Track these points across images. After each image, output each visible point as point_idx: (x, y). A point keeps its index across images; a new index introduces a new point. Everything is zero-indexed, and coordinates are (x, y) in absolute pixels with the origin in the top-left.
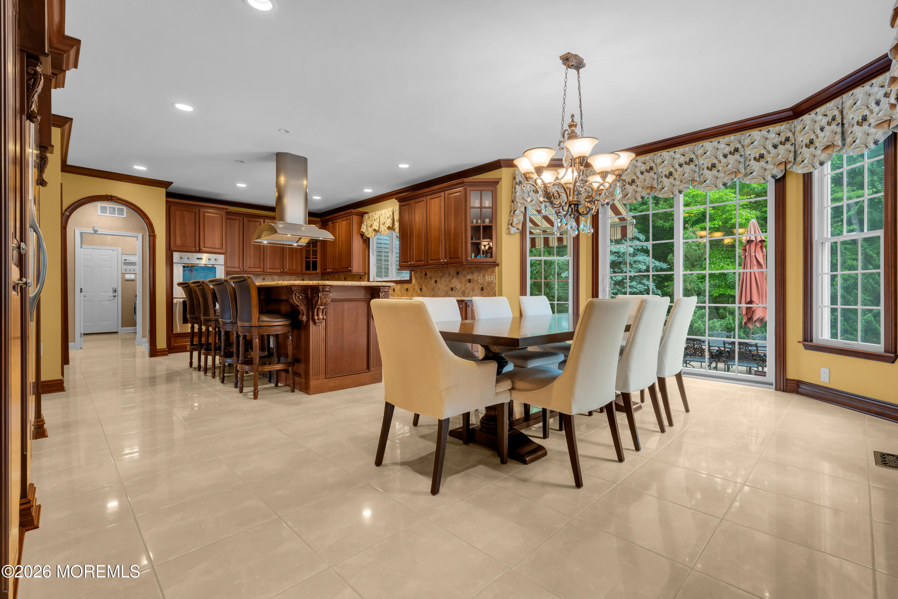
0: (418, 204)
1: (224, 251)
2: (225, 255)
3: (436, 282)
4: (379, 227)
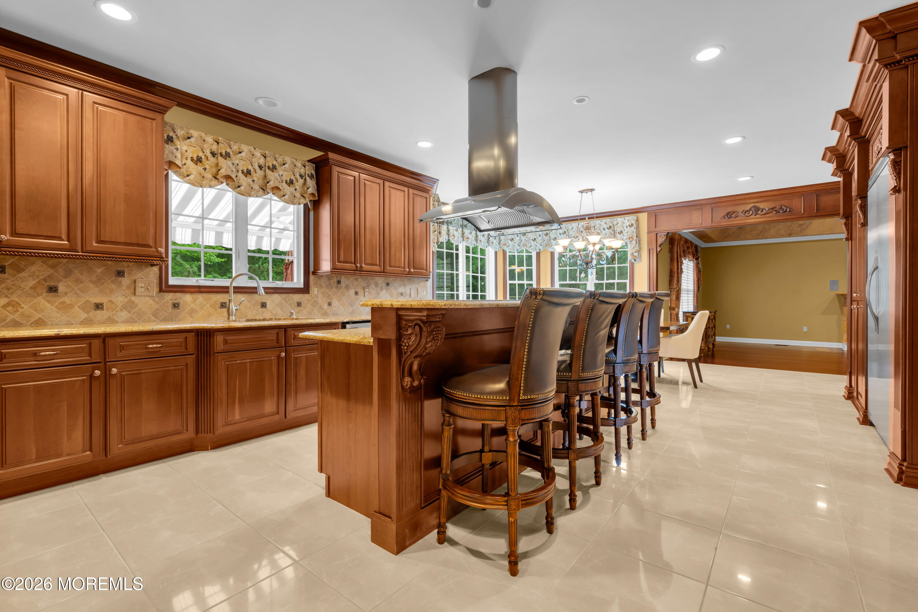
3: (356, 293)
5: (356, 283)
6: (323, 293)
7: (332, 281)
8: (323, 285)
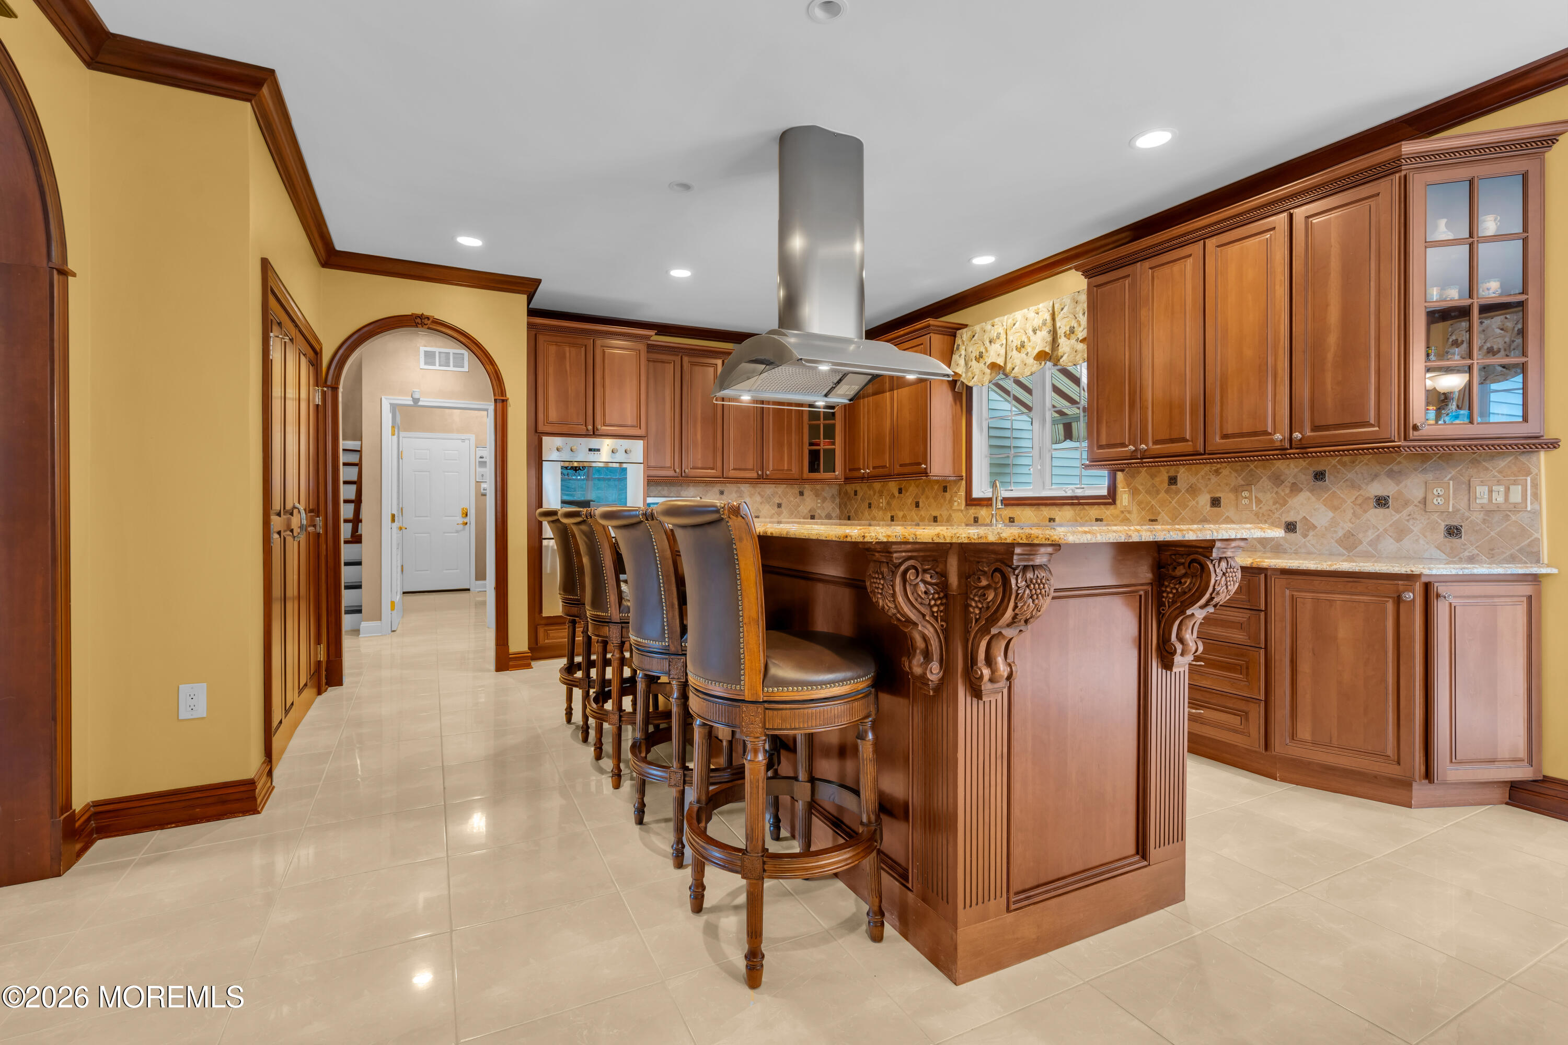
0: (1159, 272)
1: (642, 432)
2: (646, 441)
3: (1216, 502)
4: (1006, 358)
5: (1214, 479)
6: (1140, 503)
7: (1157, 479)
8: (1140, 488)
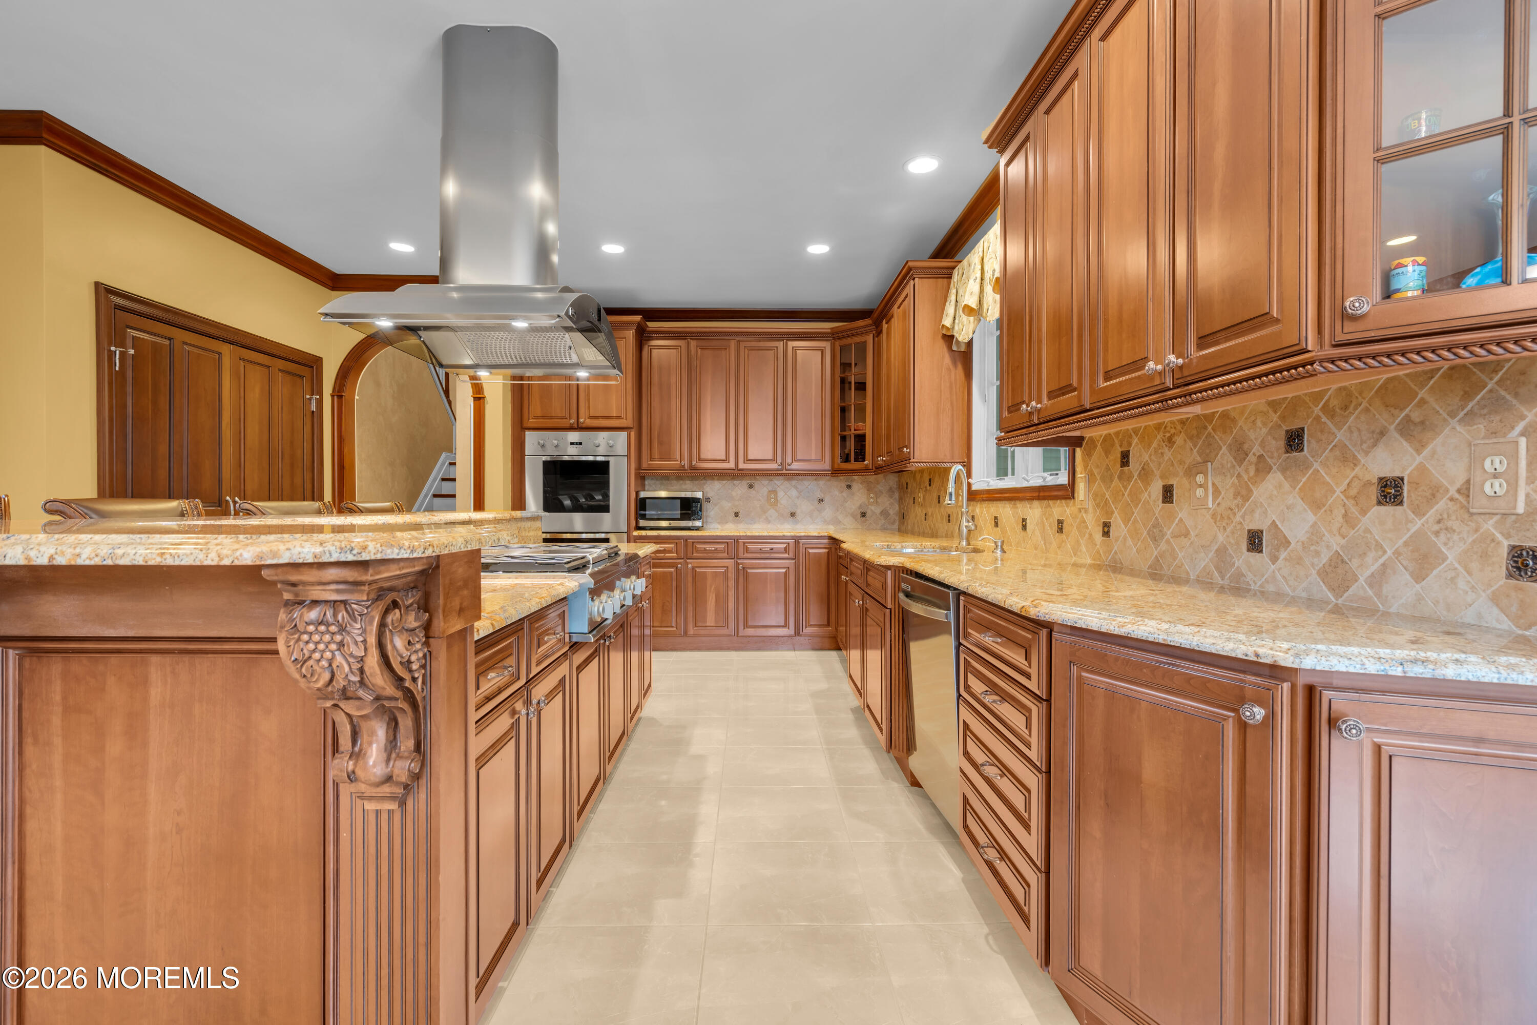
1: (627, 423)
4: (980, 296)
5: (1168, 454)
6: (1095, 496)
8: (1096, 472)
